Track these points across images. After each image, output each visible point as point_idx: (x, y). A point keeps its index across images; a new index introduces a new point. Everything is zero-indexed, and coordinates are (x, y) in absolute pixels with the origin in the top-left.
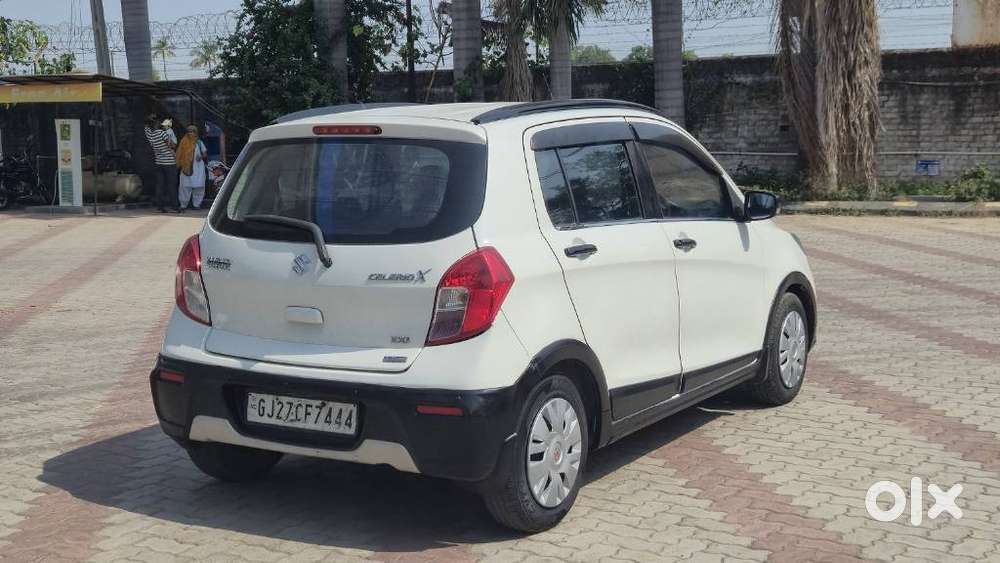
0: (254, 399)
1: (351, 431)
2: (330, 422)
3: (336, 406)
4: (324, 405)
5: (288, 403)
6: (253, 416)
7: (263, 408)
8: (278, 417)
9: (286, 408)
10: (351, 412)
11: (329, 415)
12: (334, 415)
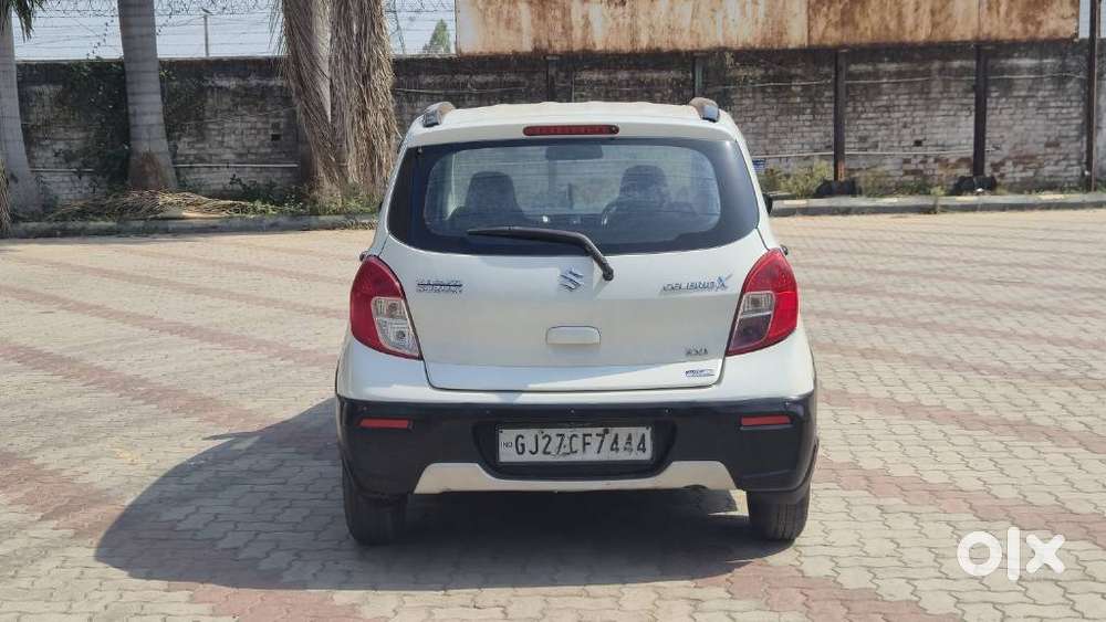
0: (507, 436)
1: (647, 456)
2: (617, 449)
3: (623, 432)
4: (606, 432)
5: (558, 435)
6: (507, 455)
7: (523, 445)
8: (545, 452)
9: (556, 441)
10: (644, 436)
11: (616, 442)
12: (622, 442)
